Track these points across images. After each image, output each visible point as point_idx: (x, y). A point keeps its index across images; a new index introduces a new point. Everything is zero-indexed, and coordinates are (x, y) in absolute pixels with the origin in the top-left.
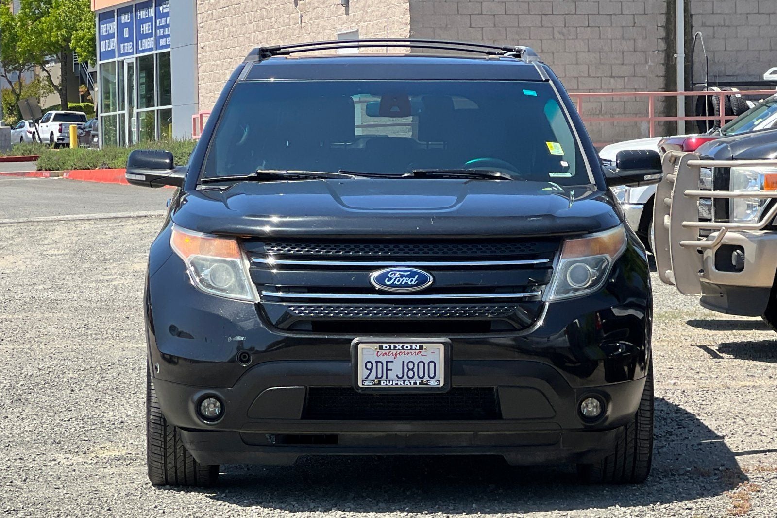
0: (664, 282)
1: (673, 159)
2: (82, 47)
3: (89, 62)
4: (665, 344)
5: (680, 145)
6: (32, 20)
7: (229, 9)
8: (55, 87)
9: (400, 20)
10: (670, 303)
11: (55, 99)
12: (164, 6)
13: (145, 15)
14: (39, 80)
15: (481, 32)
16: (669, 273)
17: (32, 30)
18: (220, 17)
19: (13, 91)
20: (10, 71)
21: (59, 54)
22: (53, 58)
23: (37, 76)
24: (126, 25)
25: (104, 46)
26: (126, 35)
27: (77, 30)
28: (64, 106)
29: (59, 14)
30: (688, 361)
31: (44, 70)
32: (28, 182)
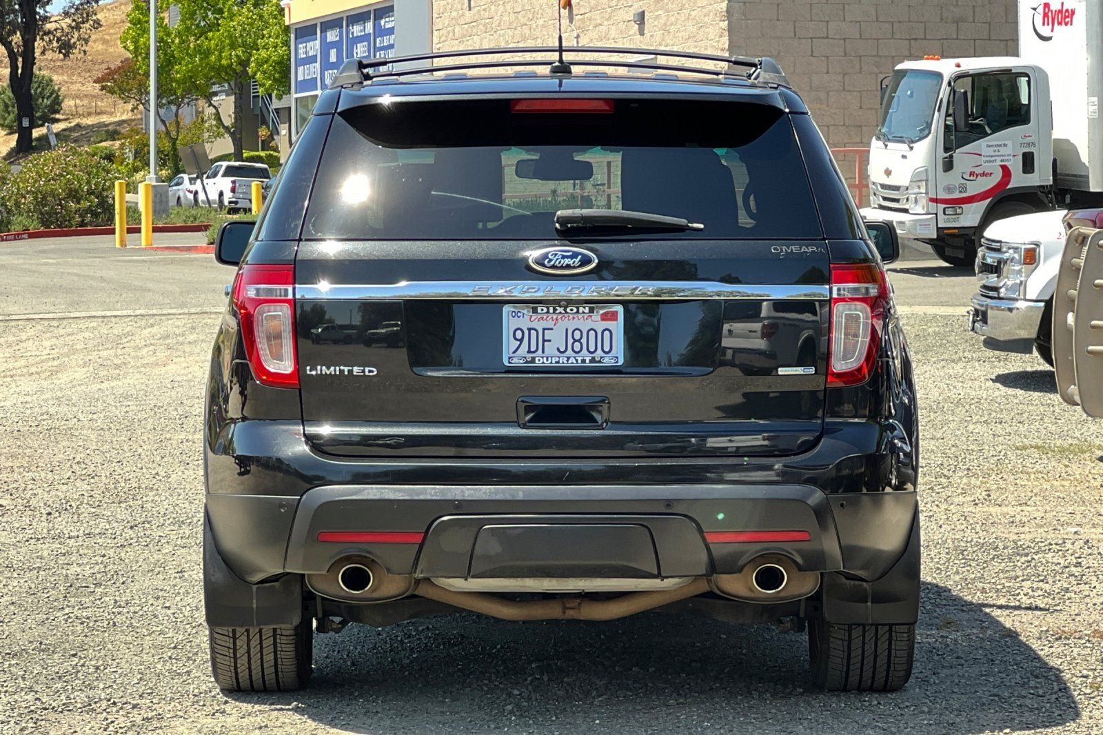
0: (1066, 401)
1: (1080, 238)
2: (265, 73)
3: (274, 95)
4: (1067, 483)
5: (1092, 221)
6: (195, 35)
7: (477, 25)
8: (226, 128)
9: (715, 44)
10: (1077, 434)
11: (226, 145)
12: (387, 19)
13: (360, 31)
14: (203, 119)
15: (826, 62)
16: (1073, 389)
17: (195, 48)
18: (464, 36)
19: (168, 133)
20: (164, 105)
21: (232, 83)
22: (223, 88)
23: (199, 113)
24: (333, 44)
25: (301, 74)
26: (333, 59)
27: (258, 50)
28: (238, 156)
29: (234, 27)
30: (1096, 505)
31: (211, 105)
32: (196, 259)
